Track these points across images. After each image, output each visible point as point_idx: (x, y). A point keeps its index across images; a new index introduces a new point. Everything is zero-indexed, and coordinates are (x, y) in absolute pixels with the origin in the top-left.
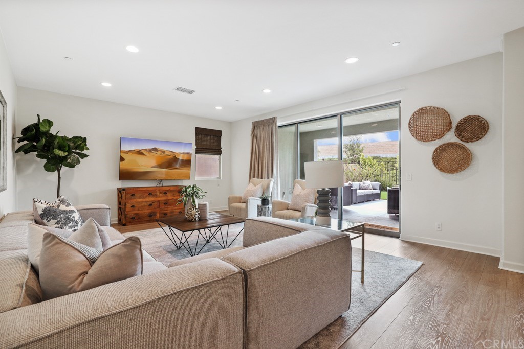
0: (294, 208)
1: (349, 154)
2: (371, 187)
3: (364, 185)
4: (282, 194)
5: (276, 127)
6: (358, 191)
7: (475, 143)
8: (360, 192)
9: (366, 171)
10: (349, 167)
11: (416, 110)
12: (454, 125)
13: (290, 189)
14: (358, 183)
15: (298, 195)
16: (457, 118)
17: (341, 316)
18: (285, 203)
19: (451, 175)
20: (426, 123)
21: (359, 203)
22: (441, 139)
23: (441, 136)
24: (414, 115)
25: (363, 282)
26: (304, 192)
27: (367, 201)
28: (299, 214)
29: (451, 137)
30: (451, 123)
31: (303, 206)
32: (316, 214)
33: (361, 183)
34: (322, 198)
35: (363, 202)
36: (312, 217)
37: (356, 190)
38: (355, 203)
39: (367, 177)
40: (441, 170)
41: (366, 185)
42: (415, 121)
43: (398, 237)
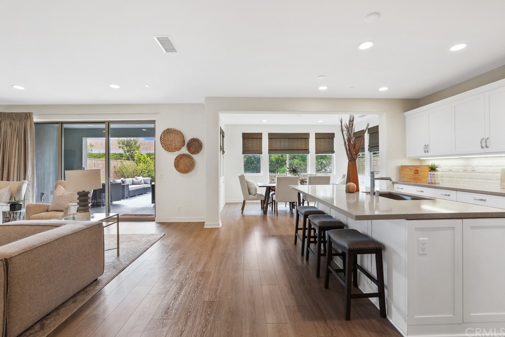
0: (56, 209)
1: (126, 149)
2: (143, 182)
3: (137, 181)
4: (40, 195)
5: (31, 123)
6: (130, 187)
7: (196, 155)
8: (132, 187)
9: (140, 167)
10: (124, 163)
11: (164, 130)
12: (186, 143)
13: (51, 189)
14: (131, 179)
15: (60, 196)
16: (188, 138)
17: (97, 279)
18: (44, 206)
19: (185, 174)
20: (171, 139)
21: (131, 197)
22: (180, 151)
23: (179, 149)
24: (164, 132)
25: (118, 255)
26: (67, 193)
27: (138, 195)
28: (62, 213)
29: (184, 150)
30: (184, 141)
31: (65, 206)
32: (77, 211)
33: (134, 179)
34: (83, 198)
35: (135, 196)
36: (74, 214)
37: (128, 185)
38: (127, 198)
39: (142, 172)
40: (179, 171)
41: (139, 180)
42: (164, 137)
43: (153, 220)
